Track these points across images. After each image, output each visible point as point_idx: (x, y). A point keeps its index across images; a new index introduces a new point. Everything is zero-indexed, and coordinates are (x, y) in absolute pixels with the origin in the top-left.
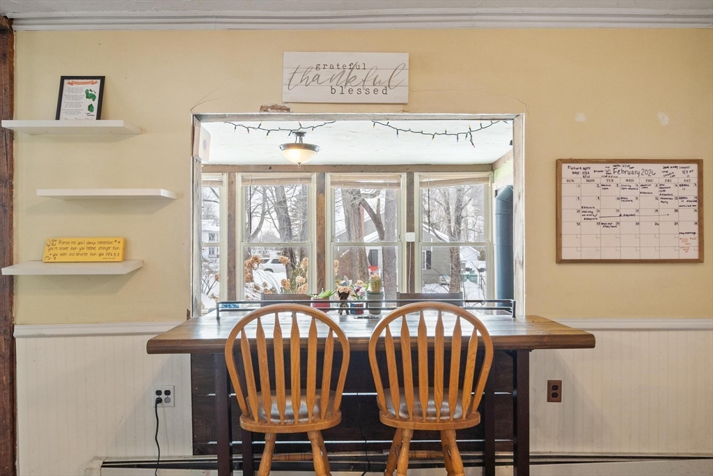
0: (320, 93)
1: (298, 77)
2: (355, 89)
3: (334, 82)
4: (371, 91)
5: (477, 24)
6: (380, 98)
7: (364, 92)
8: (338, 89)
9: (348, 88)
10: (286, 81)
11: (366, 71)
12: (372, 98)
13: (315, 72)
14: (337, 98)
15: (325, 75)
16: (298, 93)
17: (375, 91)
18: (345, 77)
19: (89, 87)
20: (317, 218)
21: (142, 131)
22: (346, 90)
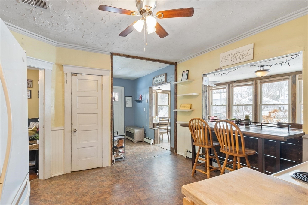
0: (229, 62)
1: (223, 59)
2: (237, 59)
3: (232, 59)
4: (242, 58)
5: (280, 23)
6: (245, 60)
7: (240, 59)
8: (233, 60)
9: (235, 59)
10: (220, 62)
11: (240, 53)
12: (242, 60)
13: (227, 57)
14: (233, 63)
15: (229, 57)
16: (224, 64)
17: (243, 58)
18: (235, 56)
19: (186, 73)
20: (292, 94)
21: (194, 80)
22: (235, 60)
